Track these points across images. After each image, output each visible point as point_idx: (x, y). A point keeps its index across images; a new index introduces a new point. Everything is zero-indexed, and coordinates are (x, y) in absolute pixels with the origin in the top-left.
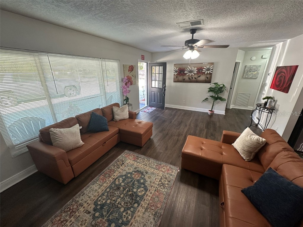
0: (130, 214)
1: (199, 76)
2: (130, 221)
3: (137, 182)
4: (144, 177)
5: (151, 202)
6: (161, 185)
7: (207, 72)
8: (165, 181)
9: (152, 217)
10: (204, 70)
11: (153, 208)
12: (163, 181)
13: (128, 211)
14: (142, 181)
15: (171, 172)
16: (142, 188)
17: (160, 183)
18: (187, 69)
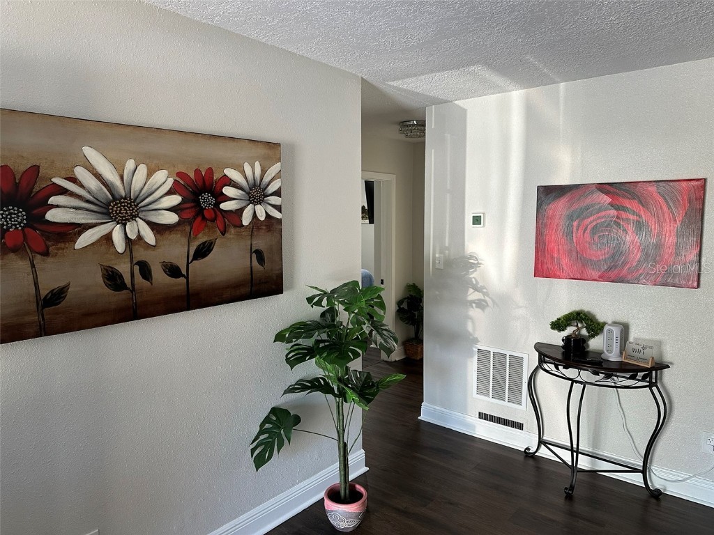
1: (203, 251)
7: (255, 215)
10: (227, 191)
18: (74, 180)
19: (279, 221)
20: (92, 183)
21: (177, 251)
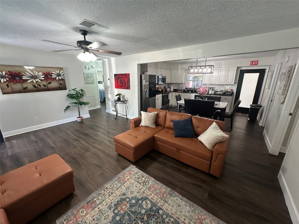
0: (169, 219)
1: (50, 83)
2: (176, 220)
3: (133, 208)
4: (129, 198)
5: (159, 196)
6: (144, 183)
7: (59, 78)
8: (142, 180)
9: (172, 198)
10: (53, 75)
11: (165, 195)
12: (140, 181)
13: (166, 221)
14: (134, 201)
15: (133, 172)
16: (142, 202)
17: (142, 184)
19: (64, 79)
20: (29, 74)
21: (45, 83)
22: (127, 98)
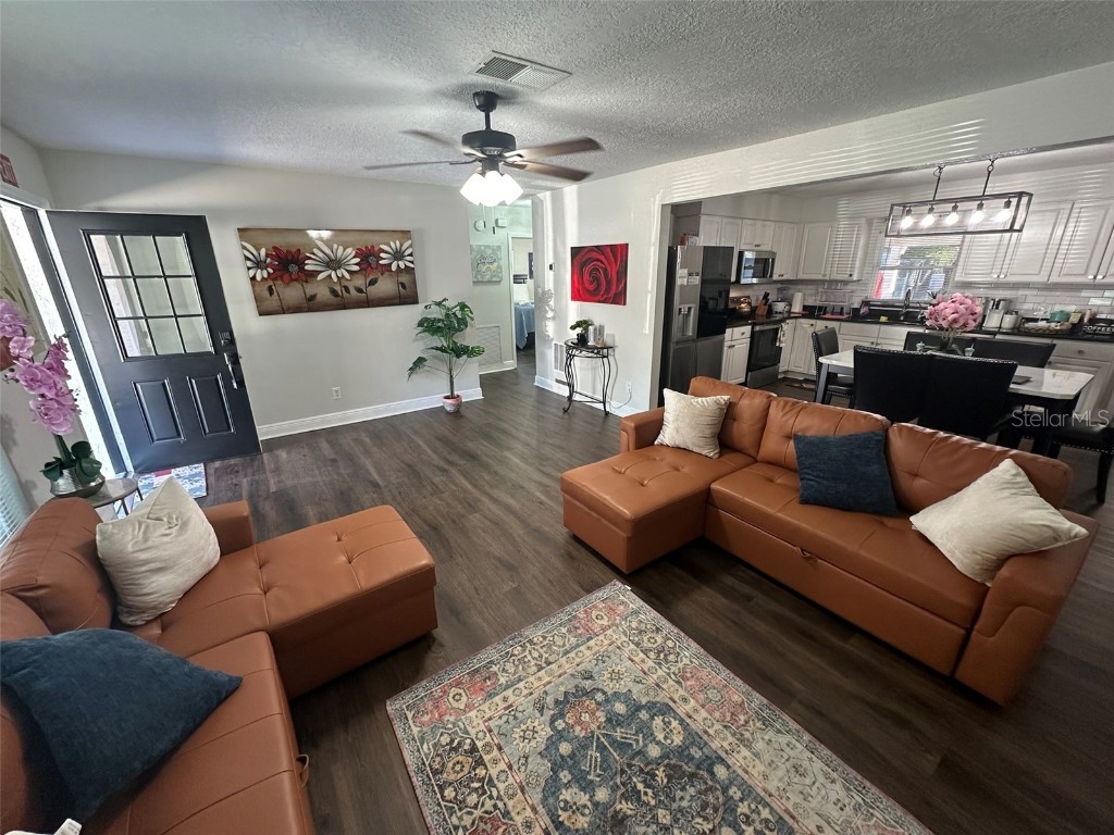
0: (753, 806)
1: (373, 282)
2: (781, 818)
3: (618, 730)
4: (604, 693)
5: (717, 714)
6: (662, 655)
7: (398, 266)
8: (653, 641)
9: (769, 735)
10: (382, 255)
11: (742, 718)
12: (646, 644)
13: (739, 810)
14: (620, 708)
15: (622, 607)
16: (652, 718)
17: (652, 655)
18: (314, 254)
19: (413, 269)
21: (360, 282)
22: (613, 336)
